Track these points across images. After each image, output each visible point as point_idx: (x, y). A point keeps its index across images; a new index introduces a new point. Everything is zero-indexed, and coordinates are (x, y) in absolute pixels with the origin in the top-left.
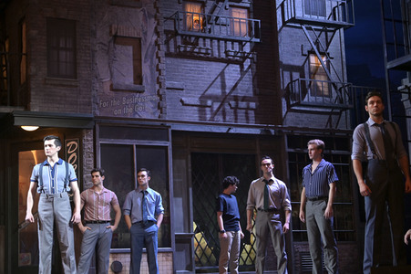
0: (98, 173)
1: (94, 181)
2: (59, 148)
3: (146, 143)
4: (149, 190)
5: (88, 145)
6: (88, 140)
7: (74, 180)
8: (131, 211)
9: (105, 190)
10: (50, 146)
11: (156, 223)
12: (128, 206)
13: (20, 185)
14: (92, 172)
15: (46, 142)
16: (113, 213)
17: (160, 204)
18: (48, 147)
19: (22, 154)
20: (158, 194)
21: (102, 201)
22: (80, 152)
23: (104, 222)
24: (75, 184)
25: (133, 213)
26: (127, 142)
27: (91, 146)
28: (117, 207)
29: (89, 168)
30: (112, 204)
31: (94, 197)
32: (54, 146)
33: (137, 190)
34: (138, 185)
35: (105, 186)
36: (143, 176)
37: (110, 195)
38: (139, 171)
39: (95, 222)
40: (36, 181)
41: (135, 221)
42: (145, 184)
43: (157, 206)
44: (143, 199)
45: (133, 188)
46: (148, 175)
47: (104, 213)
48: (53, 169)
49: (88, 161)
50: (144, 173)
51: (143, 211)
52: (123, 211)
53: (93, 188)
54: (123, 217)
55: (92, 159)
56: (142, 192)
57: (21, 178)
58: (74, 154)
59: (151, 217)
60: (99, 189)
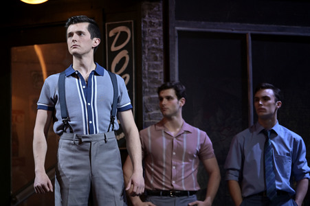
0: (171, 92)
1: (162, 108)
2: (96, 42)
3: (272, 30)
4: (278, 128)
5: (153, 35)
6: (152, 25)
7: (126, 109)
8: (241, 172)
9: (188, 127)
10: (80, 33)
11: (294, 197)
12: (234, 162)
13: (13, 115)
14: (160, 90)
15: (72, 28)
16: (204, 176)
17: (303, 158)
18: (76, 37)
19: (17, 52)
20: (298, 138)
21: (180, 151)
22: (136, 50)
23: (184, 193)
24: (129, 116)
25: (245, 176)
26: (233, 28)
27: (158, 36)
28: (212, 162)
29: (154, 81)
30: (201, 156)
31: (164, 142)
32: (88, 35)
33: (253, 129)
34: (256, 116)
35: (188, 118)
36: (266, 98)
37: (197, 138)
38: (259, 87)
39: (166, 193)
40: (51, 109)
41: (250, 192)
42: (270, 116)
43: (296, 162)
44: (267, 148)
45: (245, 125)
46: (278, 98)
47: (184, 176)
48: (88, 85)
49: (153, 68)
50: (269, 92)
51: (268, 172)
52: (224, 172)
53: (162, 123)
54: (224, 184)
55: (160, 63)
56: (264, 132)
57: (16, 102)
58: (124, 53)
59: (284, 183)
60: (175, 125)
